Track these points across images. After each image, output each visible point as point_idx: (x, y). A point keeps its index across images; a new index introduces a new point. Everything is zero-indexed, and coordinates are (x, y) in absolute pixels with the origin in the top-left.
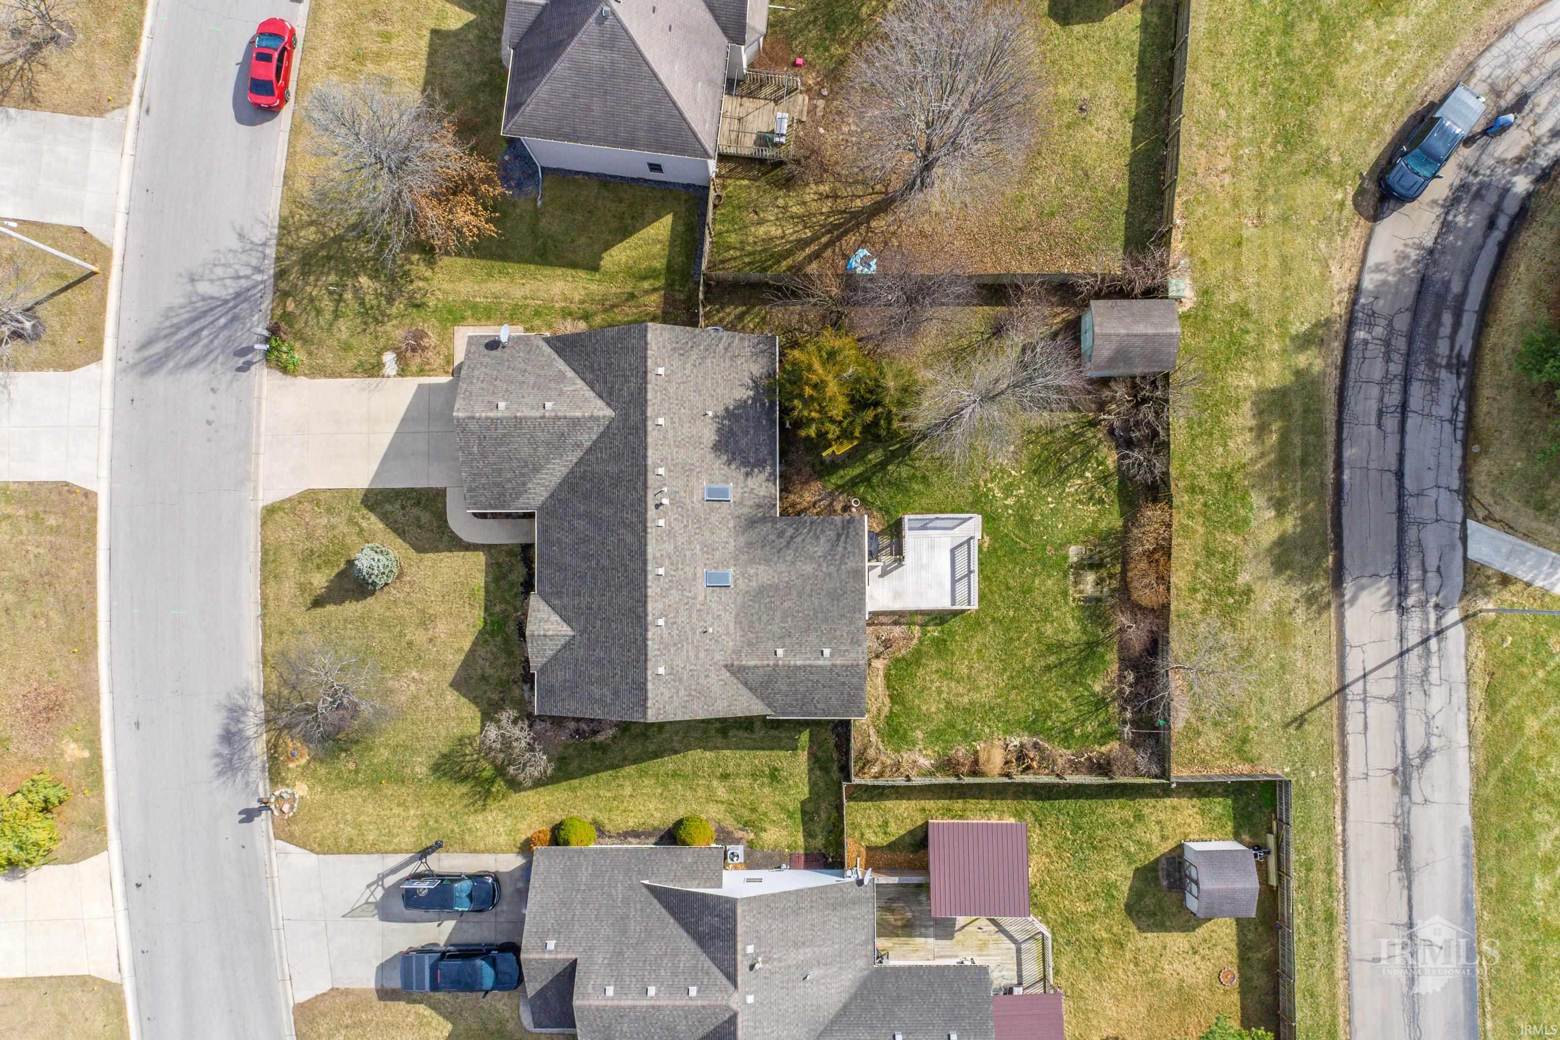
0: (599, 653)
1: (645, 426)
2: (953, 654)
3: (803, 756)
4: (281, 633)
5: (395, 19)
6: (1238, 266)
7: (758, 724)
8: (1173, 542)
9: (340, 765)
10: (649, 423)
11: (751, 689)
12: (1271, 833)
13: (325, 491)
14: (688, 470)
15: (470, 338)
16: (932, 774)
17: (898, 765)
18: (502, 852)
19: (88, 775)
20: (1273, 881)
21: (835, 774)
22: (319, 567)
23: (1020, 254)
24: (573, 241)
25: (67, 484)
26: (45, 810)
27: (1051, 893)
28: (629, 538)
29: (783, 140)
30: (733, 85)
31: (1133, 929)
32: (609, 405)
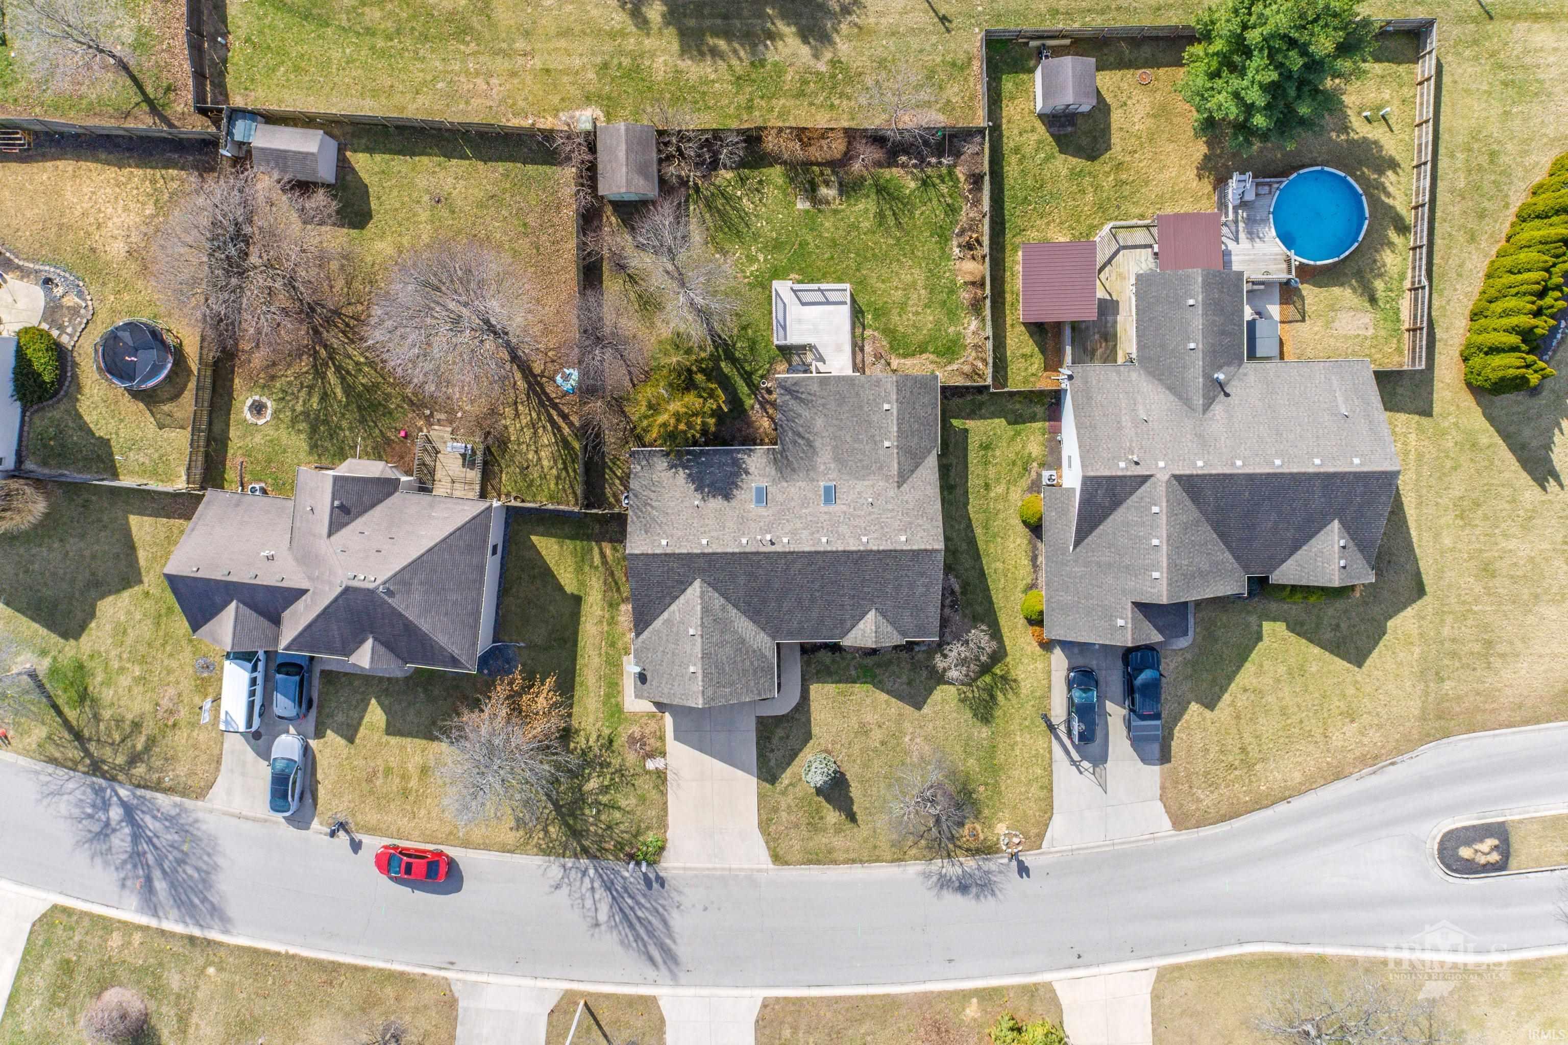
0: (889, 589)
1: (709, 554)
2: (886, 302)
3: (970, 424)
4: (875, 847)
5: (372, 764)
6: (566, 72)
7: (945, 461)
8: (794, 125)
9: (982, 797)
10: (706, 551)
11: (917, 467)
12: (1027, 43)
13: (759, 815)
14: (743, 520)
15: (636, 696)
16: (983, 320)
17: (976, 346)
18: (1049, 665)
19: (991, 999)
20: (1067, 42)
21: (984, 397)
22: (821, 818)
23: (558, 251)
24: (553, 617)
25: (757, 1021)
26: (1019, 1030)
27: (1078, 221)
28: (798, 565)
29: (469, 446)
30: (424, 487)
31: (1107, 155)
32: (691, 584)
